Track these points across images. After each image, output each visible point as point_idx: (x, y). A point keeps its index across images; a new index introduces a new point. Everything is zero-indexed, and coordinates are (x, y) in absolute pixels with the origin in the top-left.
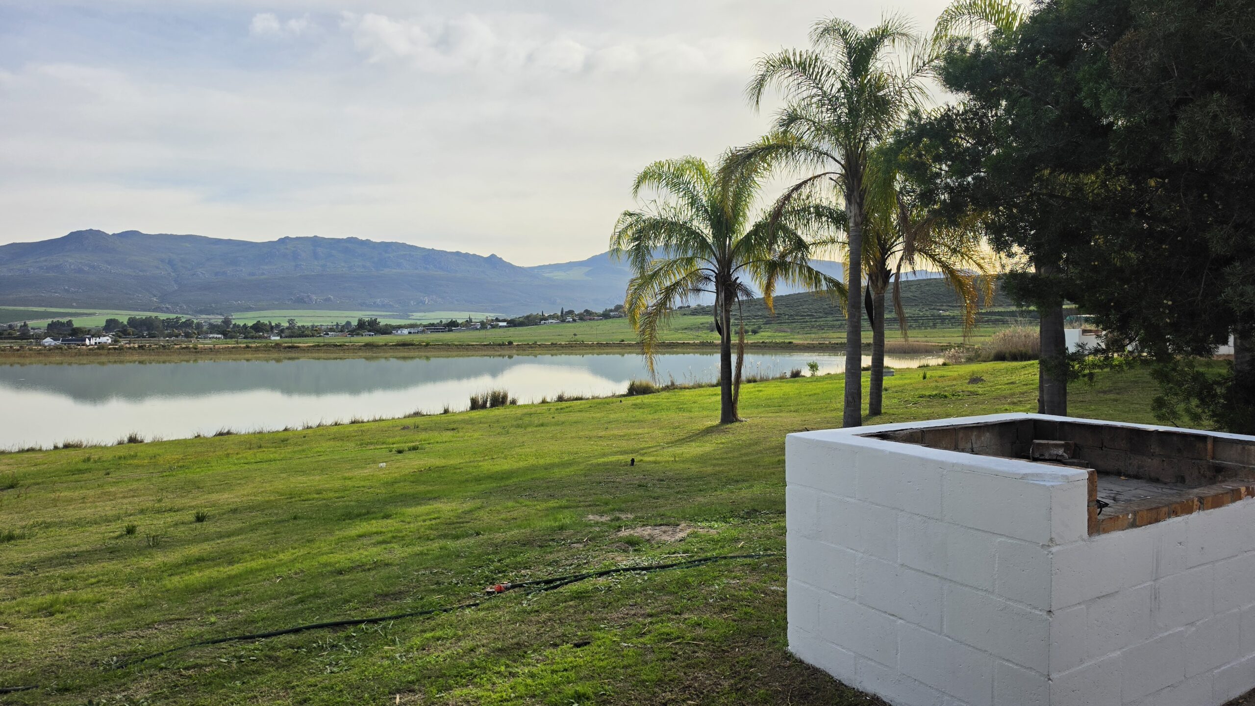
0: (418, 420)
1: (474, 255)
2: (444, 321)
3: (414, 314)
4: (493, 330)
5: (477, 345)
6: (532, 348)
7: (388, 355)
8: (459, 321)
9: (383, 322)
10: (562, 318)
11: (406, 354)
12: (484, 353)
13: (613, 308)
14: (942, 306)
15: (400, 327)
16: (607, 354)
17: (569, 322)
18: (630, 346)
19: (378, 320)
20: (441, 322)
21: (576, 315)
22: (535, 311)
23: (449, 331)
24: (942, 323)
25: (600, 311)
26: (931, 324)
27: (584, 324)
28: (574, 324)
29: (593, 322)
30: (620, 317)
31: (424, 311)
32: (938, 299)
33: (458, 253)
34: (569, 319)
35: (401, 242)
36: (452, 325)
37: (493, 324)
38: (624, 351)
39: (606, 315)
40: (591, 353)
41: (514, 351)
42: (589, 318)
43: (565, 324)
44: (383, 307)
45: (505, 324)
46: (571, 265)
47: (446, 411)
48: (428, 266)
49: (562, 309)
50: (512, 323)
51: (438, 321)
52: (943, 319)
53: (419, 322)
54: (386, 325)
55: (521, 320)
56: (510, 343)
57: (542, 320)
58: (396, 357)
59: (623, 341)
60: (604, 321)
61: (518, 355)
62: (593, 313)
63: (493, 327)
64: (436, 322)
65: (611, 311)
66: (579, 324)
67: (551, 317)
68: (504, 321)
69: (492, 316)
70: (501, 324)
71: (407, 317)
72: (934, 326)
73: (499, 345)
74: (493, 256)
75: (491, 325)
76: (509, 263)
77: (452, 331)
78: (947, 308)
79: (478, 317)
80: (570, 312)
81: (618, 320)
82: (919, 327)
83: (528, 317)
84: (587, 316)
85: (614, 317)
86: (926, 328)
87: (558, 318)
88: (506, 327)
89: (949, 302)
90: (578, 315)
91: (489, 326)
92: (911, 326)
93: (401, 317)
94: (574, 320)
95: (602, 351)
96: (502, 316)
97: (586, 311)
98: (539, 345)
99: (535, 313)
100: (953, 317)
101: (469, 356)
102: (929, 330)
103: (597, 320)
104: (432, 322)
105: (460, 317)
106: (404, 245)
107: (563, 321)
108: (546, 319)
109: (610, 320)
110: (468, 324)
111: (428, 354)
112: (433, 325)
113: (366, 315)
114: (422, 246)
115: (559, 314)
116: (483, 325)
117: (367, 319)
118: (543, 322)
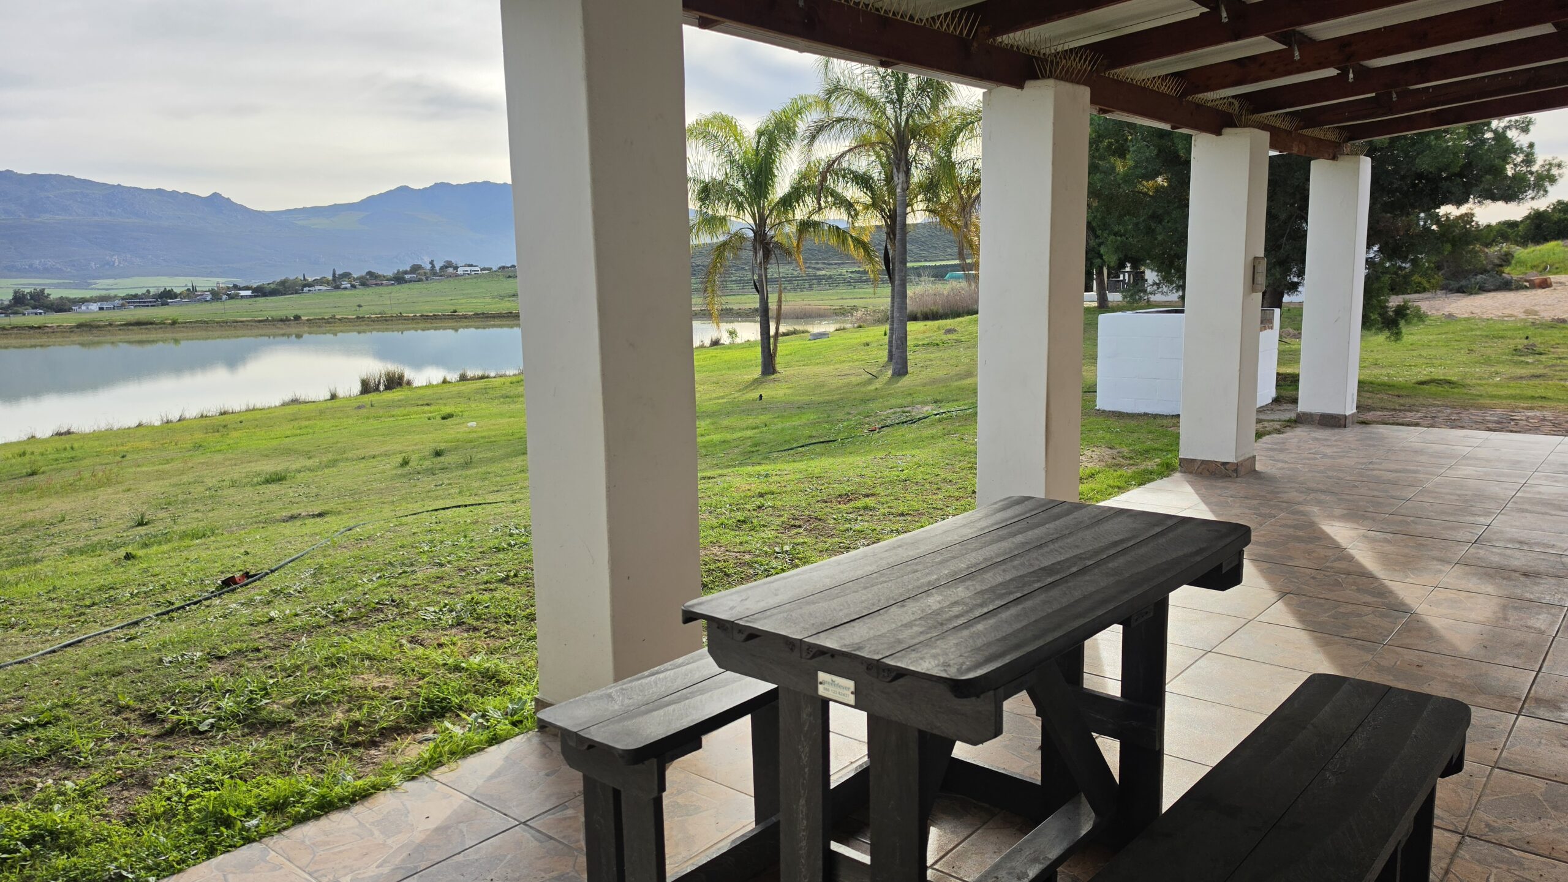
0: (294, 408)
1: (186, 194)
2: (153, 291)
3: (98, 281)
4: (232, 301)
5: (248, 321)
6: (330, 323)
7: (115, 339)
8: (177, 291)
9: (54, 294)
10: (336, 282)
11: (144, 337)
12: (261, 332)
13: (408, 269)
14: (817, 263)
15: (84, 301)
16: (436, 329)
17: (346, 288)
18: (466, 318)
19: (46, 292)
20: (148, 291)
21: (355, 279)
22: (293, 274)
23: (163, 305)
24: (819, 284)
25: (390, 272)
26: (807, 286)
27: (369, 291)
28: (353, 292)
29: (381, 288)
30: (420, 280)
31: (114, 277)
32: (813, 255)
33: (160, 191)
34: (346, 284)
35: (66, 174)
36: (166, 297)
37: (232, 294)
38: (459, 324)
39: (399, 279)
40: (413, 329)
41: (306, 329)
42: (374, 282)
43: (339, 292)
44: (46, 271)
45: (249, 293)
46: (336, 209)
47: (333, 397)
48: (113, 211)
49: (334, 270)
50: (260, 292)
51: (144, 291)
52: (819, 279)
53: (112, 293)
54: (61, 298)
55: (272, 286)
56: (297, 318)
57: (305, 286)
58: (127, 342)
59: (455, 312)
60: (398, 287)
61: (310, 333)
62: (380, 276)
63: (231, 297)
64: (140, 292)
65: (406, 272)
66: (361, 291)
67: (317, 282)
68: (247, 288)
69: (223, 282)
70: (243, 293)
71: (86, 286)
72: (811, 288)
73: (282, 320)
74: (215, 195)
75: (228, 295)
76: (242, 206)
77: (167, 304)
78: (823, 266)
79: (205, 284)
80: (346, 275)
81: (417, 285)
82: (795, 289)
83: (283, 283)
84: (370, 280)
85: (410, 281)
86: (802, 291)
87: (328, 283)
88: (250, 297)
89: (825, 259)
90: (358, 279)
91: (224, 297)
92: (785, 288)
93: (77, 287)
94: (353, 286)
95: (429, 325)
96: (241, 283)
97: (370, 273)
98: (340, 320)
99: (292, 277)
100: (830, 277)
101: (238, 337)
102: (805, 292)
103: (387, 285)
104: (133, 292)
105: (178, 284)
106: (70, 179)
107: (337, 287)
108: (310, 285)
109: (406, 285)
110: (191, 294)
111: (176, 335)
112: (136, 296)
113: (28, 285)
114: (101, 181)
115: (330, 278)
116: (216, 295)
117: (27, 290)
118: (306, 289)
